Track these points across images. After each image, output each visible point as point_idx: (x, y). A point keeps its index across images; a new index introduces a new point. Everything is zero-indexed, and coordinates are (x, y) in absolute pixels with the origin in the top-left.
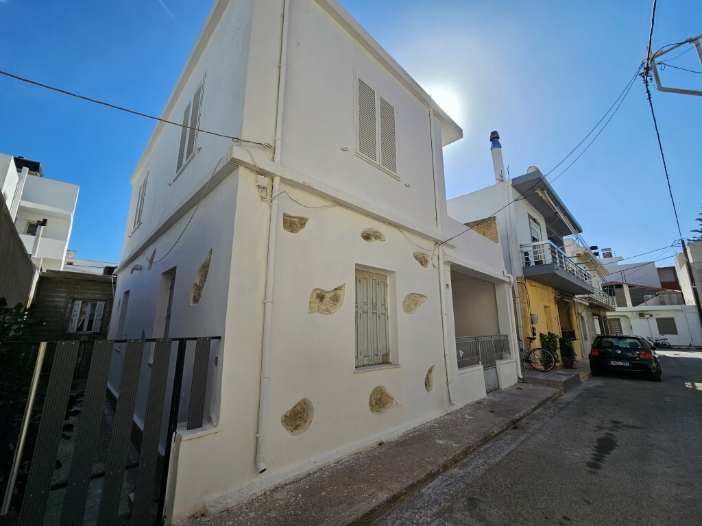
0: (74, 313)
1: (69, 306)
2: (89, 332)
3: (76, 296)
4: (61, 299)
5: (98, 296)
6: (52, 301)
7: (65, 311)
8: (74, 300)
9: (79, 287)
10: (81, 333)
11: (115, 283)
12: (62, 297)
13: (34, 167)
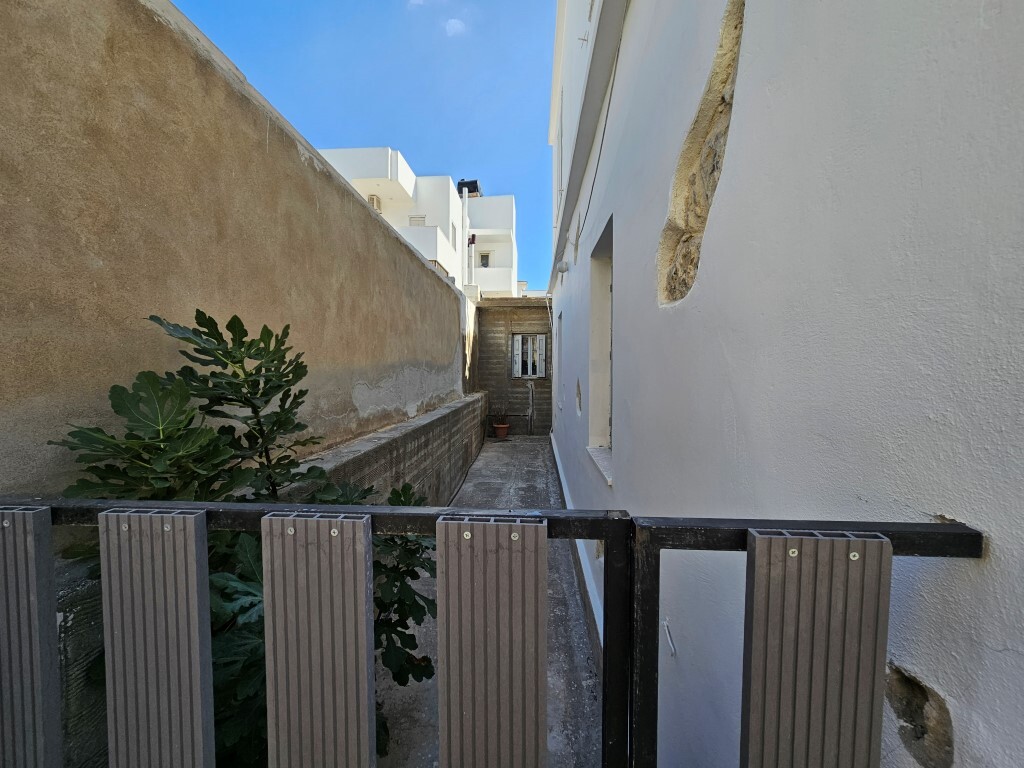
0: (516, 353)
1: (510, 343)
2: (534, 377)
3: (516, 329)
4: (501, 335)
5: (535, 329)
6: (493, 338)
7: (507, 350)
8: (513, 334)
9: (516, 317)
10: (526, 377)
11: (551, 308)
12: (501, 332)
13: (473, 187)
